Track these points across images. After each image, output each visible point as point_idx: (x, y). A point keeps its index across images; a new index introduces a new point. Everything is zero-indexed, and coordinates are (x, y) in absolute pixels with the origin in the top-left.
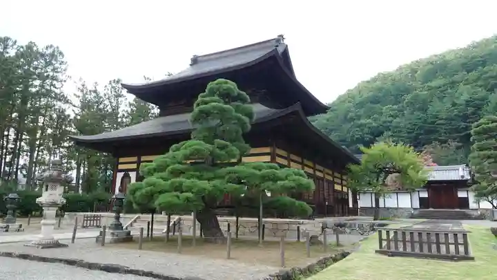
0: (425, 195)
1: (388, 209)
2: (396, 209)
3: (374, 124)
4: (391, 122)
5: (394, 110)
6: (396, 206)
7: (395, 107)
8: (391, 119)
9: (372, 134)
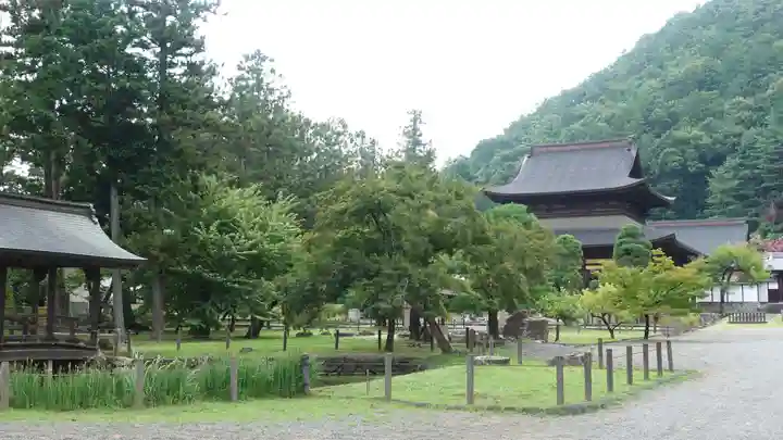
0: (775, 286)
1: (732, 303)
2: (741, 303)
3: (706, 140)
4: (740, 135)
5: (749, 108)
6: (741, 300)
7: (750, 101)
8: (738, 129)
9: (702, 159)
